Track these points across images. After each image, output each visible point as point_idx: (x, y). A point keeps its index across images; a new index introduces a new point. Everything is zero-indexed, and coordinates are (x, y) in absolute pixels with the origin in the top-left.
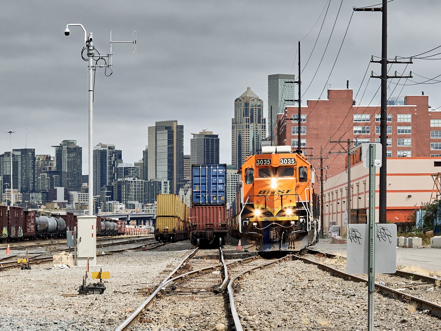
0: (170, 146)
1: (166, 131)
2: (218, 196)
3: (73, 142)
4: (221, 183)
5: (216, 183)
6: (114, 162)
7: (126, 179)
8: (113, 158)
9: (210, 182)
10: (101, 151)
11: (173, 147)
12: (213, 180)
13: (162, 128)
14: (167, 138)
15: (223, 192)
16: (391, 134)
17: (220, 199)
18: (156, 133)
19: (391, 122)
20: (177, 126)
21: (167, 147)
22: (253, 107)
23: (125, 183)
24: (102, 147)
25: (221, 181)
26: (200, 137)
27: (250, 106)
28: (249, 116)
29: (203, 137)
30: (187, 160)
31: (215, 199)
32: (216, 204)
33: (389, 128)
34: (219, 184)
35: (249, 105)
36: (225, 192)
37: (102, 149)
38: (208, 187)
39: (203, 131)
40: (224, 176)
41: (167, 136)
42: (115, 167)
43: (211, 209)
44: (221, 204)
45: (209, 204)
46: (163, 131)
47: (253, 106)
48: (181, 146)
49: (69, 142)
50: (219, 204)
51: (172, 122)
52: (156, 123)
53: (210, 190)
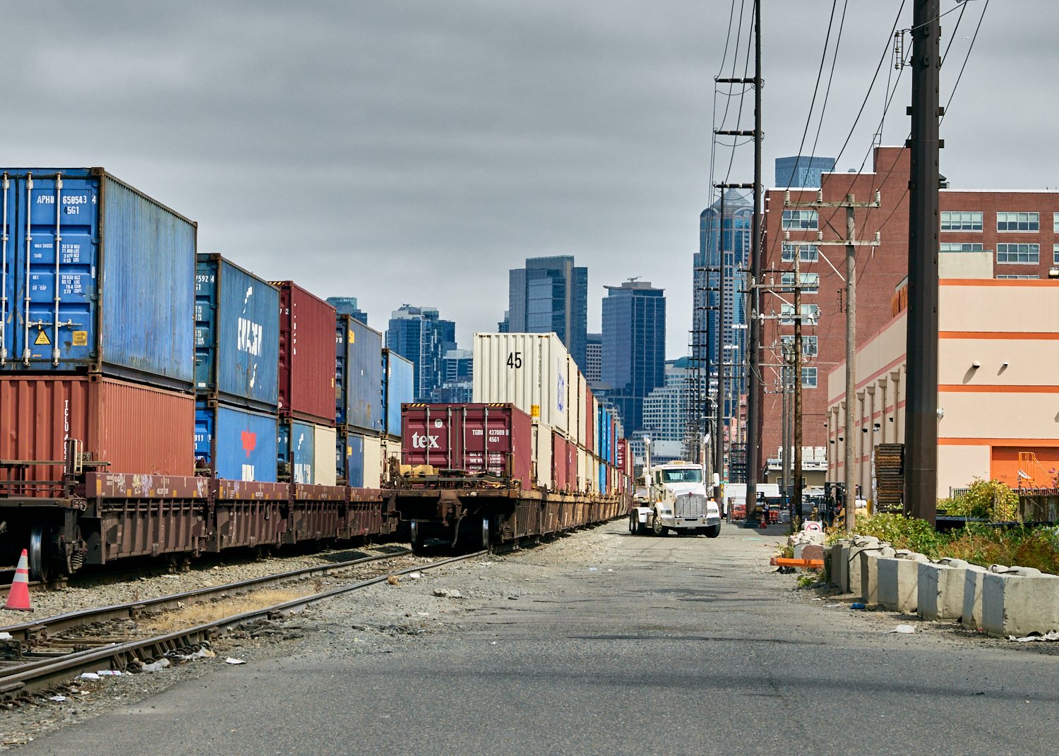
0: (557, 313)
1: (550, 280)
2: (58, 324)
3: (350, 303)
4: (76, 260)
5: (49, 260)
6: (436, 347)
7: (460, 385)
8: (435, 337)
9: (21, 256)
10: (408, 321)
11: (563, 316)
12: (39, 246)
13: (540, 273)
14: (551, 296)
15: (85, 306)
16: (1038, 263)
17: (69, 344)
18: (527, 284)
19: (1037, 232)
20: (574, 269)
21: (551, 315)
22: (740, 230)
23: (458, 395)
24: (410, 313)
25: (73, 251)
26: (623, 293)
27: (734, 226)
28: (731, 250)
29: (630, 295)
30: (596, 345)
31: (42, 339)
32: (47, 367)
33: (1033, 248)
34: (64, 267)
35: (731, 224)
36: (92, 307)
37: (410, 317)
38: (12, 282)
39: (629, 281)
40: (86, 228)
41: (551, 292)
42: (437, 358)
43: (26, 390)
44: (72, 367)
45: (13, 367)
46: (542, 280)
47: (742, 227)
48: (581, 313)
49: (341, 301)
50: (63, 367)
51: (561, 260)
52: (528, 261)
53: (20, 297)
